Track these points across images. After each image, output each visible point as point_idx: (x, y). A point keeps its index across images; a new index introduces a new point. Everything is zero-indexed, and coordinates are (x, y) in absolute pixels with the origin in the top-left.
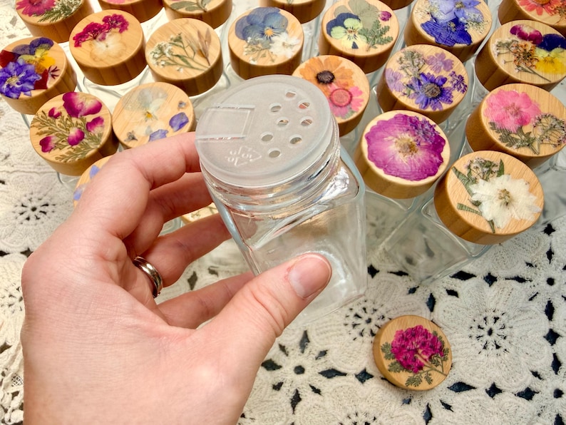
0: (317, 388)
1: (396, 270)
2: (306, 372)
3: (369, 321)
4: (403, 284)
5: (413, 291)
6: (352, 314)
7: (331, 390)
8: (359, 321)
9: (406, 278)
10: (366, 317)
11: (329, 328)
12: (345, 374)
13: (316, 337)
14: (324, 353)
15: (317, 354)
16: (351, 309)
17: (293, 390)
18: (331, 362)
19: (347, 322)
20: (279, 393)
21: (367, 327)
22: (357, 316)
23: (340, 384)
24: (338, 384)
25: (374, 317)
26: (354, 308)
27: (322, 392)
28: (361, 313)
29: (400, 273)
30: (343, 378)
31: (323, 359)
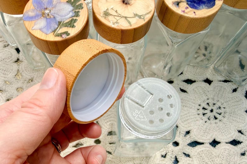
0: (187, 153)
1: (223, 79)
2: (180, 144)
3: (212, 111)
4: (229, 87)
5: (235, 90)
6: (201, 108)
7: (196, 154)
8: (206, 112)
9: (230, 83)
10: (210, 108)
11: (189, 118)
12: (203, 143)
13: (182, 124)
14: (188, 133)
15: (184, 133)
16: (200, 105)
17: (174, 157)
18: (194, 137)
19: (199, 113)
20: (166, 159)
21: (212, 115)
22: (204, 108)
23: (202, 149)
24: (200, 150)
25: (215, 108)
26: (201, 104)
27: (191, 155)
28: (206, 107)
29: (225, 81)
30: (202, 145)
31: (188, 136)
